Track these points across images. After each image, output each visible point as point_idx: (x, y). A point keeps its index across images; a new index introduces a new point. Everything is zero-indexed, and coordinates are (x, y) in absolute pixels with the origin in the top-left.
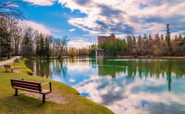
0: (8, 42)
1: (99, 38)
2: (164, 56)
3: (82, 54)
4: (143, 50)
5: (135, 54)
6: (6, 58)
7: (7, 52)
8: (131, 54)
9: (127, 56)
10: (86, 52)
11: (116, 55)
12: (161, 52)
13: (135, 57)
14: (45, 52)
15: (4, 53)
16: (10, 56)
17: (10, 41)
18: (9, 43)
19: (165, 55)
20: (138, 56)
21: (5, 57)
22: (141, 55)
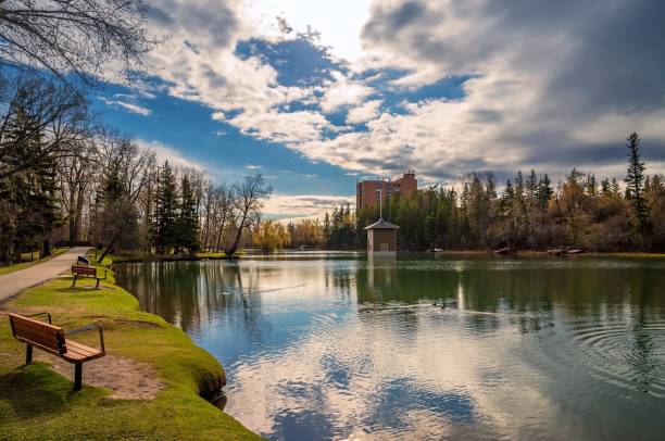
0: (44, 190)
1: (360, 185)
2: (621, 251)
3: (301, 241)
4: (537, 229)
5: (503, 245)
6: (37, 255)
7: (38, 229)
8: (488, 244)
9: (471, 249)
10: (312, 236)
11: (428, 246)
12: (610, 235)
13: (504, 254)
14: (180, 235)
15: (27, 233)
16: (50, 246)
17: (53, 184)
18: (47, 193)
19: (625, 246)
20: (515, 251)
21: (30, 249)
22: (528, 248)
